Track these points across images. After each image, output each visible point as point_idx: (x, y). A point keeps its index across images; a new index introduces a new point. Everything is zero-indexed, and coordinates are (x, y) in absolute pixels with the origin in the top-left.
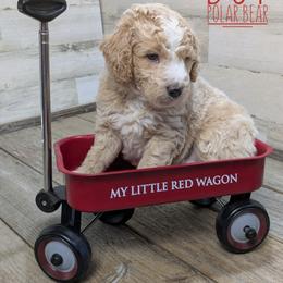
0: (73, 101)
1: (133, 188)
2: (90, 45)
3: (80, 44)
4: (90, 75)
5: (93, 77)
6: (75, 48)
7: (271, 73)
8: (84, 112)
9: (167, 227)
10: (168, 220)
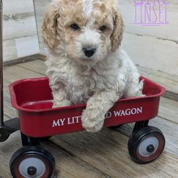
0: (14, 55)
1: (69, 119)
2: (25, 15)
3: (18, 15)
4: (25, 36)
5: (28, 38)
6: (14, 18)
7: (150, 36)
8: (22, 62)
9: (84, 143)
10: (84, 139)
